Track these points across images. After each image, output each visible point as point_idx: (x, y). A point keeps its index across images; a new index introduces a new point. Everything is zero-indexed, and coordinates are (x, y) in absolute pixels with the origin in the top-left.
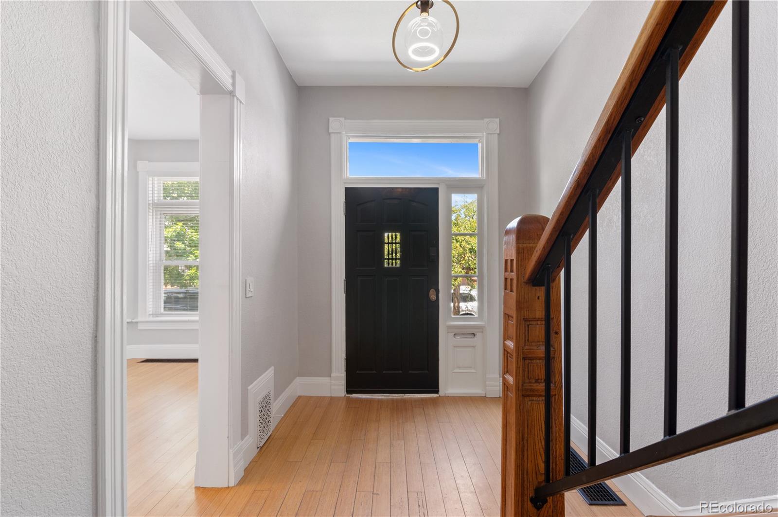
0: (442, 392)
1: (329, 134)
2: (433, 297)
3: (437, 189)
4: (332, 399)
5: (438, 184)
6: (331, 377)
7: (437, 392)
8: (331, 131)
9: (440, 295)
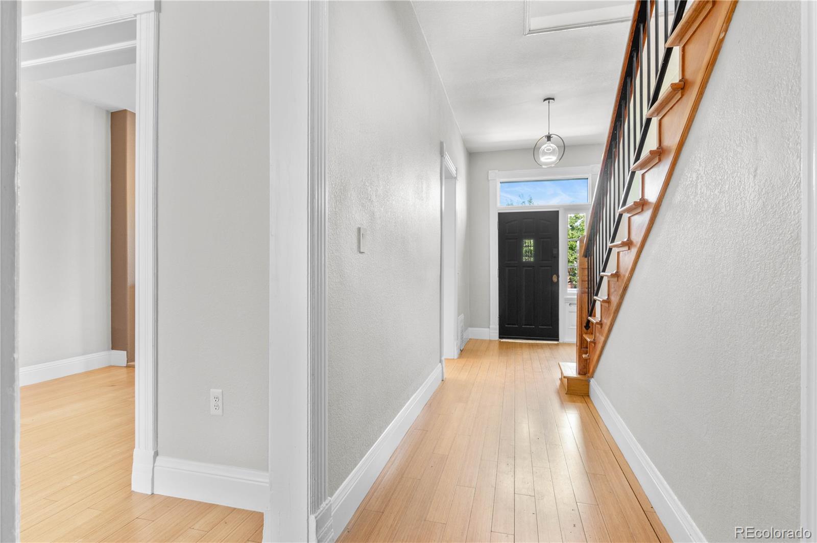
0: (561, 340)
1: (488, 181)
2: (555, 279)
3: (558, 211)
4: (490, 341)
5: (559, 208)
6: (489, 328)
7: (558, 340)
8: (489, 179)
9: (560, 279)
